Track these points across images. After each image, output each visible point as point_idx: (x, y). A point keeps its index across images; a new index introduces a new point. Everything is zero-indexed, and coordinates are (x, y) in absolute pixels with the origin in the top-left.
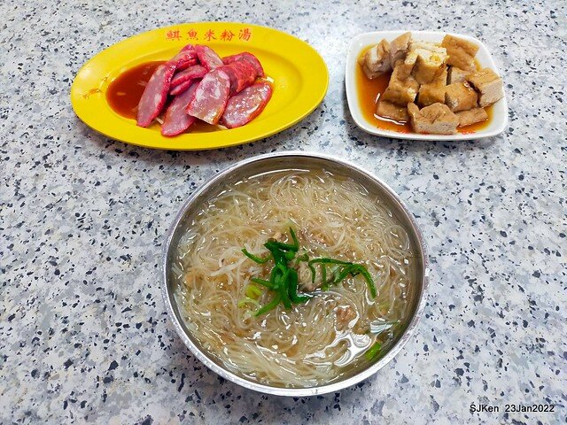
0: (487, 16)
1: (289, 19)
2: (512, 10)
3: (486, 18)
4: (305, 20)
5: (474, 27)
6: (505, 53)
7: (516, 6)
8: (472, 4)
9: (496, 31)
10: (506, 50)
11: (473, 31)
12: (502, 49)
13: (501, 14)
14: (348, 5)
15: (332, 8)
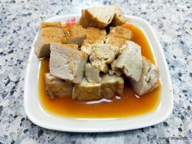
0: (164, 11)
1: (14, 19)
2: (180, 6)
3: (164, 12)
4: (27, 19)
5: (156, 20)
6: (182, 42)
7: (182, 3)
8: (152, 2)
9: (173, 23)
10: (183, 40)
11: (155, 23)
12: (179, 38)
13: (173, 10)
14: (62, 5)
15: (50, 9)
